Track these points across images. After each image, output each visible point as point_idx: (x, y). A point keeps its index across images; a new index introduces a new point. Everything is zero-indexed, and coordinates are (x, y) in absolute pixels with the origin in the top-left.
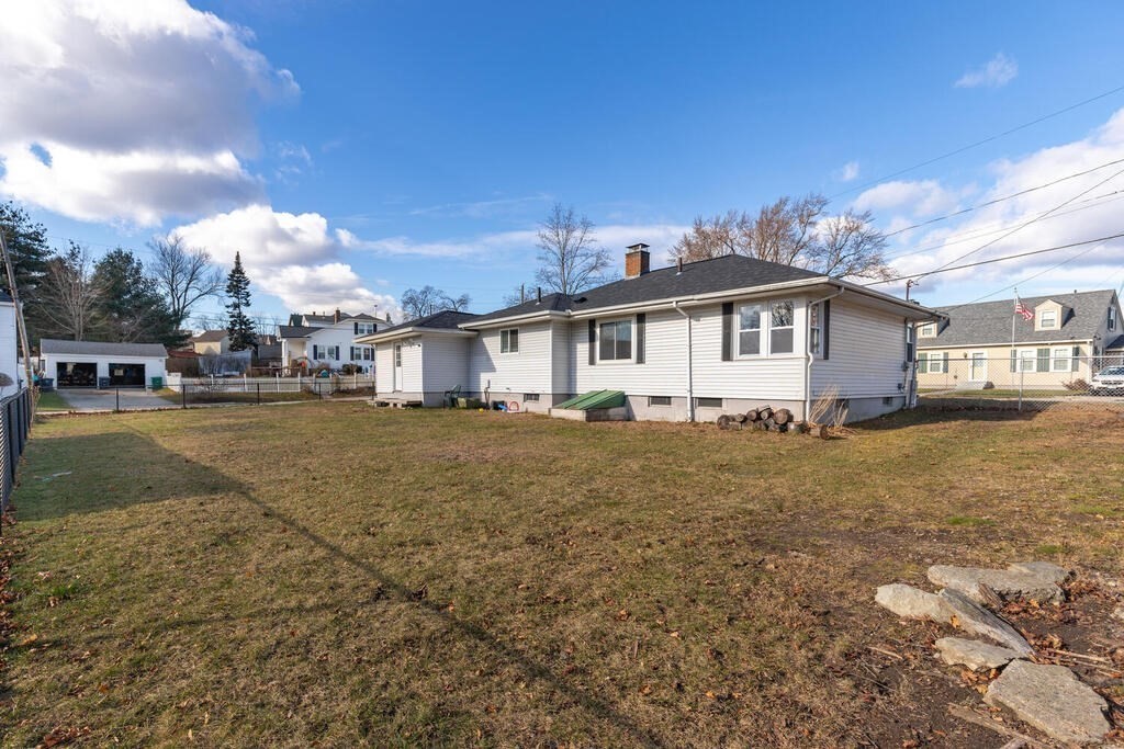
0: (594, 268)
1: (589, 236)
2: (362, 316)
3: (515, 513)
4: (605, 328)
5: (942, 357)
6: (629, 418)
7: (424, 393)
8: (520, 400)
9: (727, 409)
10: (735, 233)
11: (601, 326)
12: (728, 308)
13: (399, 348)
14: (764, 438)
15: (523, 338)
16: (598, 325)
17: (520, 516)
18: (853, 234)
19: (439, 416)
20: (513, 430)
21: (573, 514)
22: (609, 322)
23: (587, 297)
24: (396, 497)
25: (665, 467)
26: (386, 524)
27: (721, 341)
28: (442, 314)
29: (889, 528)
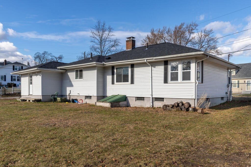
0: (113, 46)
1: (111, 34)
2: (16, 63)
3: (80, 152)
4: (118, 70)
5: (237, 83)
6: (128, 106)
7: (42, 96)
8: (83, 98)
9: (166, 102)
10: (166, 35)
11: (117, 69)
12: (166, 63)
13: (31, 77)
14: (180, 114)
15: (85, 73)
16: (115, 68)
17: (82, 154)
18: (207, 37)
19: (49, 105)
20: (80, 111)
21: (106, 151)
22: (119, 67)
23: (111, 57)
24: (24, 146)
25: (144, 127)
26: (17, 161)
27: (163, 75)
28: (51, 63)
29: (235, 153)
